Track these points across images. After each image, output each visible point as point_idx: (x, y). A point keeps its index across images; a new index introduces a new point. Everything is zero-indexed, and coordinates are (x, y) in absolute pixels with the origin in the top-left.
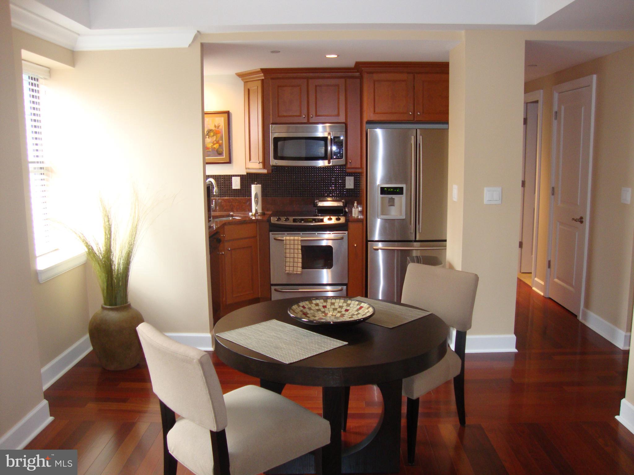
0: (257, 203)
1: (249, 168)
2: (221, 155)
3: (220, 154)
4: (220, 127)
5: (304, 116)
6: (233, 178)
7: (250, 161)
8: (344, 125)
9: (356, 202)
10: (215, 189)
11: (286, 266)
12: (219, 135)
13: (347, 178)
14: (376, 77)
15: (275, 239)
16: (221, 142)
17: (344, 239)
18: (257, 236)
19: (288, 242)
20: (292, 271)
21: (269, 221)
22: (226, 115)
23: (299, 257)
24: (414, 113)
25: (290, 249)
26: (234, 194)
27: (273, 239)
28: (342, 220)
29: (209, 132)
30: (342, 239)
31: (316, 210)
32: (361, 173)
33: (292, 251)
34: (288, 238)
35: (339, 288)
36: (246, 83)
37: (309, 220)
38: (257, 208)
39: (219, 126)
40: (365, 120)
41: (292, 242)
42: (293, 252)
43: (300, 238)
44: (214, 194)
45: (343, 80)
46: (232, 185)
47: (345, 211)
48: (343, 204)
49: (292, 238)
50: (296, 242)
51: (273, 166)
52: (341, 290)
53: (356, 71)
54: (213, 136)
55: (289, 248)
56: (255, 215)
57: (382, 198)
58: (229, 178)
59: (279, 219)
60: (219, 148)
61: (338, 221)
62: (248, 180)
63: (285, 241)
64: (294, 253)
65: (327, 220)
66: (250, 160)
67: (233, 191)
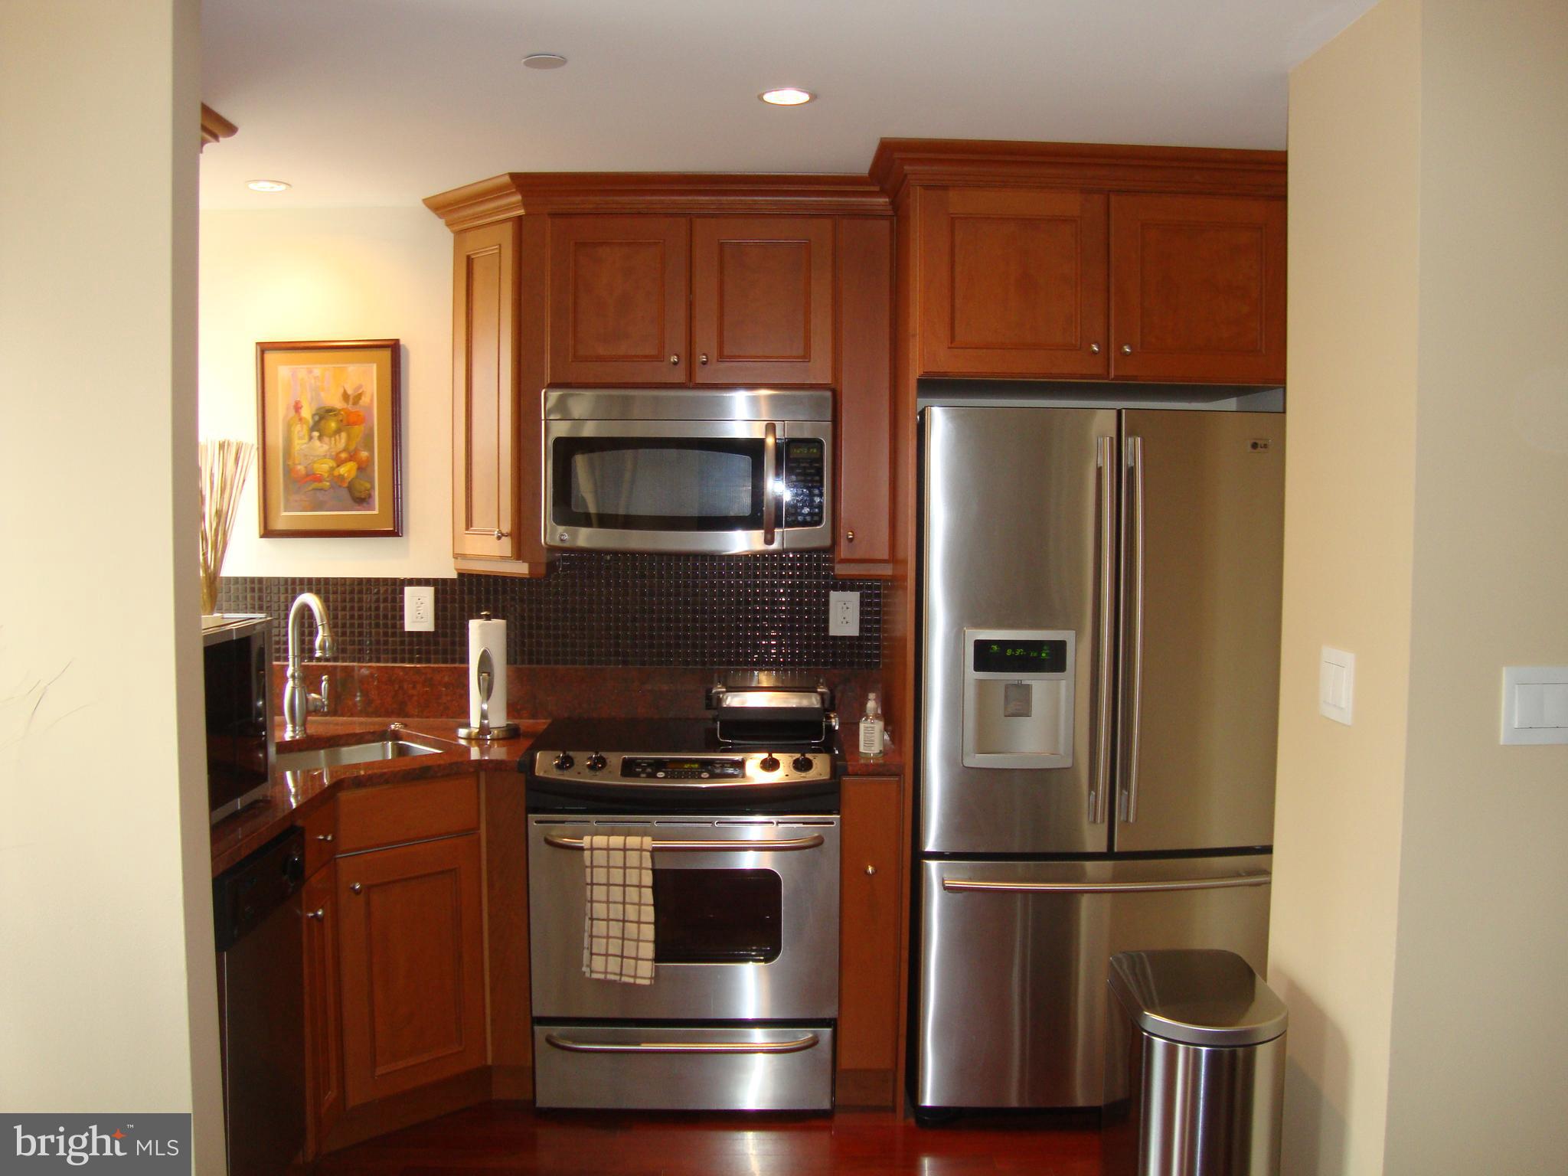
0: (487, 692)
1: (464, 556)
2: (365, 505)
3: (362, 500)
4: (365, 400)
5: (674, 359)
6: (408, 590)
7: (467, 529)
8: (828, 394)
9: (872, 696)
10: (322, 637)
11: (592, 954)
12: (358, 430)
13: (835, 596)
14: (957, 201)
15: (550, 843)
16: (364, 454)
17: (826, 845)
18: (478, 828)
19: (600, 857)
20: (615, 974)
21: (527, 766)
22: (386, 355)
23: (643, 919)
24: (1106, 347)
25: (608, 885)
26: (411, 652)
27: (543, 839)
28: (820, 768)
29: (321, 418)
30: (818, 843)
31: (715, 720)
32: (894, 583)
33: (616, 893)
34: (600, 841)
35: (805, 1034)
36: (460, 234)
37: (686, 766)
38: (485, 706)
39: (359, 397)
40: (915, 371)
41: (617, 858)
42: (620, 899)
43: (648, 842)
44: (318, 654)
45: (827, 223)
46: (402, 618)
47: (830, 728)
48: (823, 701)
49: (617, 841)
50: (633, 858)
51: (552, 549)
52: (814, 1043)
53: (877, 189)
54: (338, 431)
55: (604, 881)
56: (479, 738)
57: (981, 684)
58: (394, 591)
59: (566, 763)
60: (357, 477)
61: (803, 774)
62: (462, 600)
63: (587, 854)
64: (624, 903)
65: (755, 772)
66: (469, 523)
67: (407, 639)
